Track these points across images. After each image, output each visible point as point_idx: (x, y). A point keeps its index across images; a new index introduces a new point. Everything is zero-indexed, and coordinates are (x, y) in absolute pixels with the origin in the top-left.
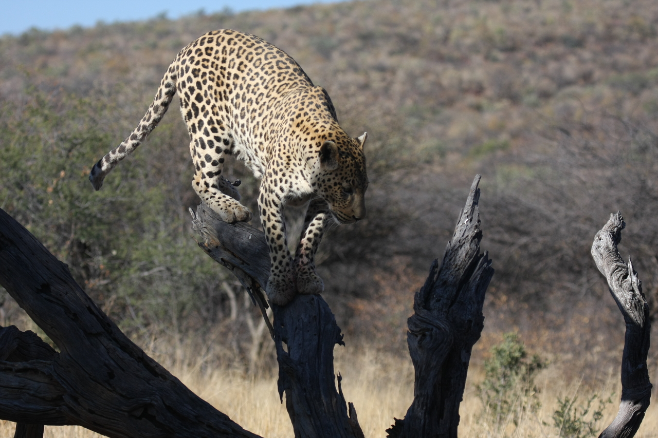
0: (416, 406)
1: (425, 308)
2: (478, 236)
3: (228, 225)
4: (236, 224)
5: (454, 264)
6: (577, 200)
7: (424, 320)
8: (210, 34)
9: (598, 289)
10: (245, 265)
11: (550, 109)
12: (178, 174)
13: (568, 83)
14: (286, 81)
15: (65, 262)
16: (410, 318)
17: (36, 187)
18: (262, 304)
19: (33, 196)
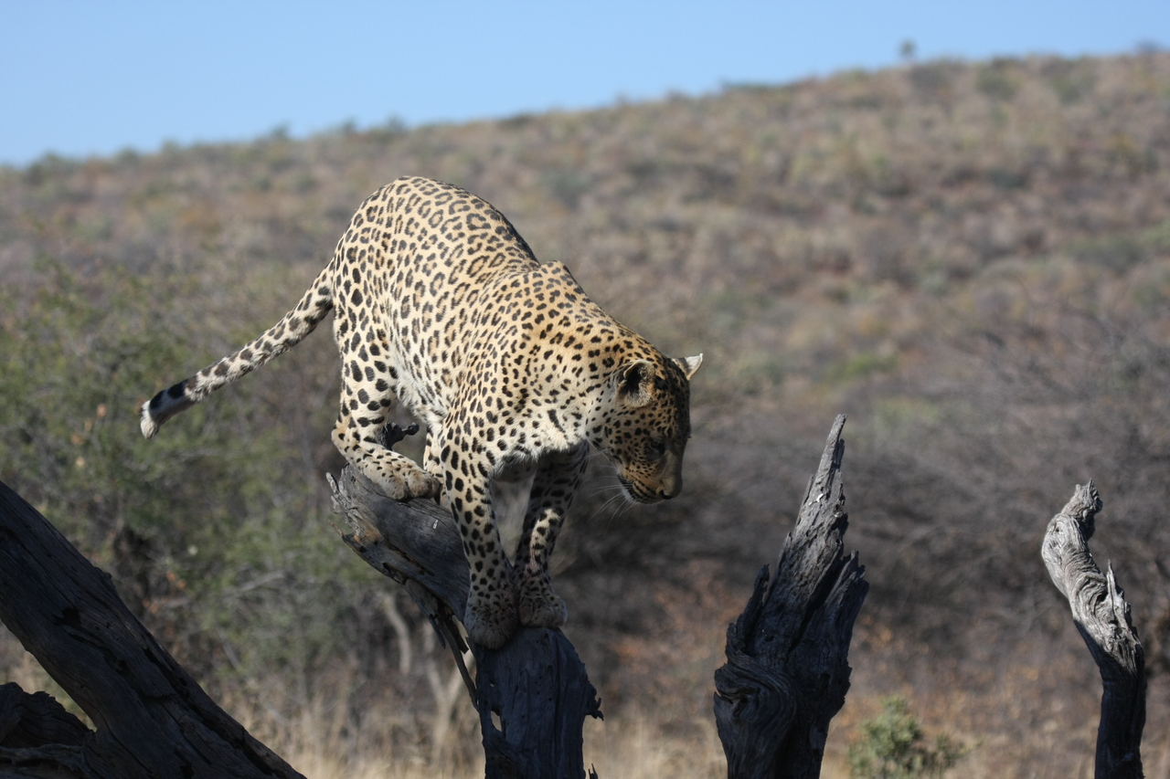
1: (746, 651)
2: (841, 525)
3: (396, 504)
4: (410, 503)
5: (798, 574)
6: (1017, 461)
7: (745, 673)
9: (1053, 620)
10: (426, 574)
11: (969, 300)
12: (308, 414)
13: (1002, 252)
14: (482, 252)
15: (106, 568)
16: (720, 670)
17: (52, 436)
18: (455, 645)
19: (48, 451)
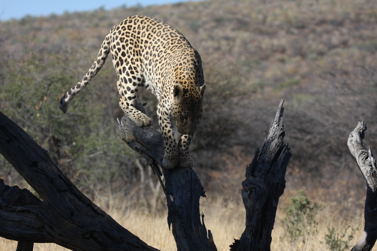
0: (247, 232)
1: (252, 175)
2: (283, 135)
3: (139, 128)
4: (144, 128)
5: (269, 150)
6: (339, 114)
7: (252, 182)
8: (130, 18)
9: (351, 165)
10: (149, 151)
11: (324, 62)
12: (111, 99)
13: (335, 47)
14: (176, 44)
15: (46, 149)
16: (244, 181)
17: (29, 106)
18: (158, 173)
19: (28, 111)
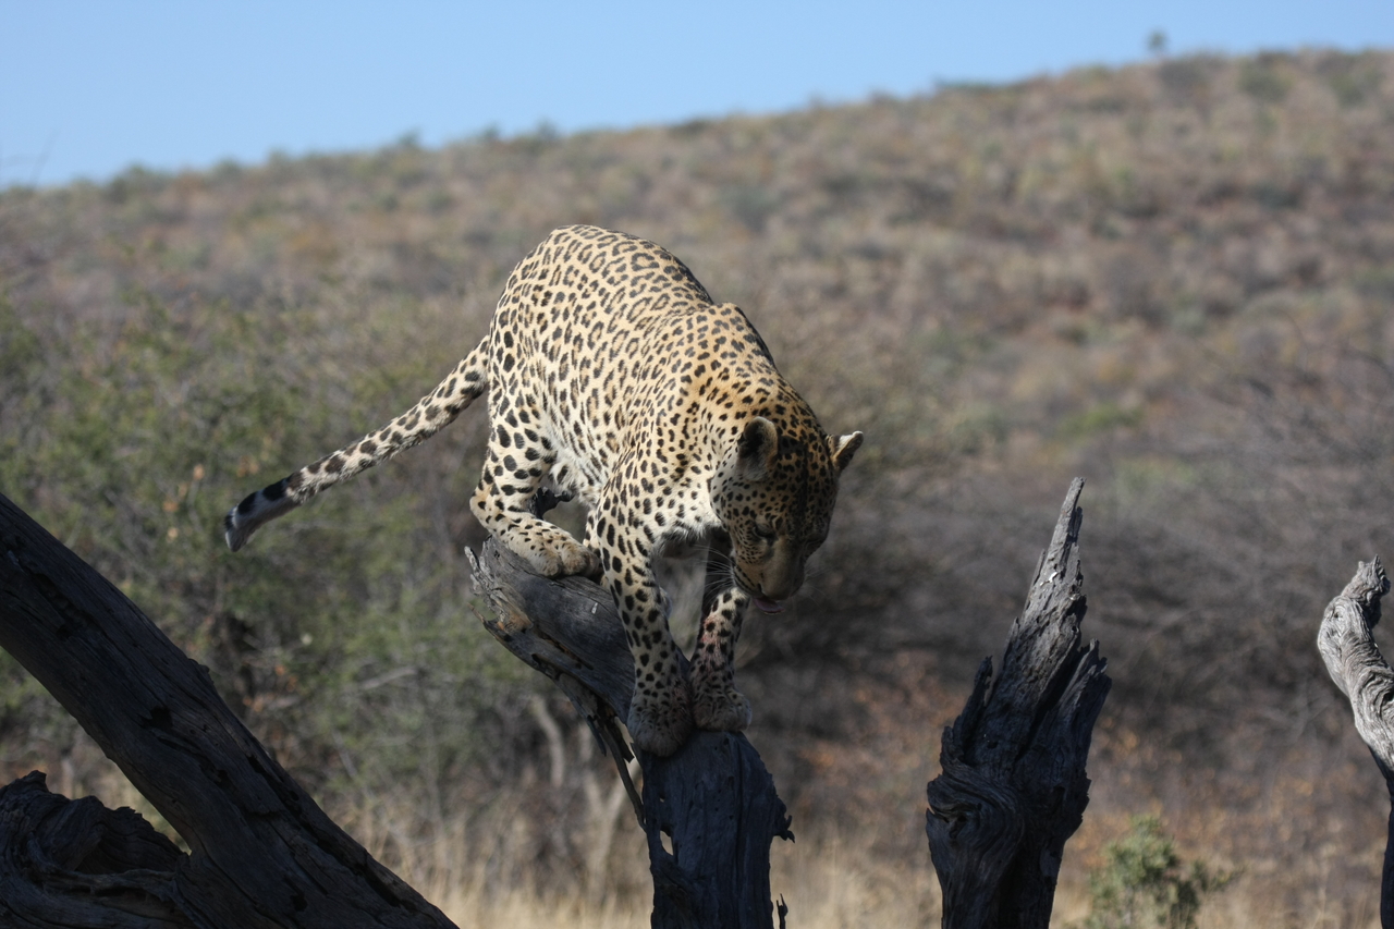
1: (964, 760)
2: (1078, 609)
3: (548, 583)
4: (564, 582)
5: (1026, 667)
6: (1287, 533)
7: (963, 786)
9: (1331, 723)
10: (584, 668)
11: (1230, 340)
12: (442, 476)
13: (1268, 284)
14: (647, 294)
15: (202, 660)
16: (933, 782)
17: (139, 502)
18: (618, 752)
19: (134, 520)
